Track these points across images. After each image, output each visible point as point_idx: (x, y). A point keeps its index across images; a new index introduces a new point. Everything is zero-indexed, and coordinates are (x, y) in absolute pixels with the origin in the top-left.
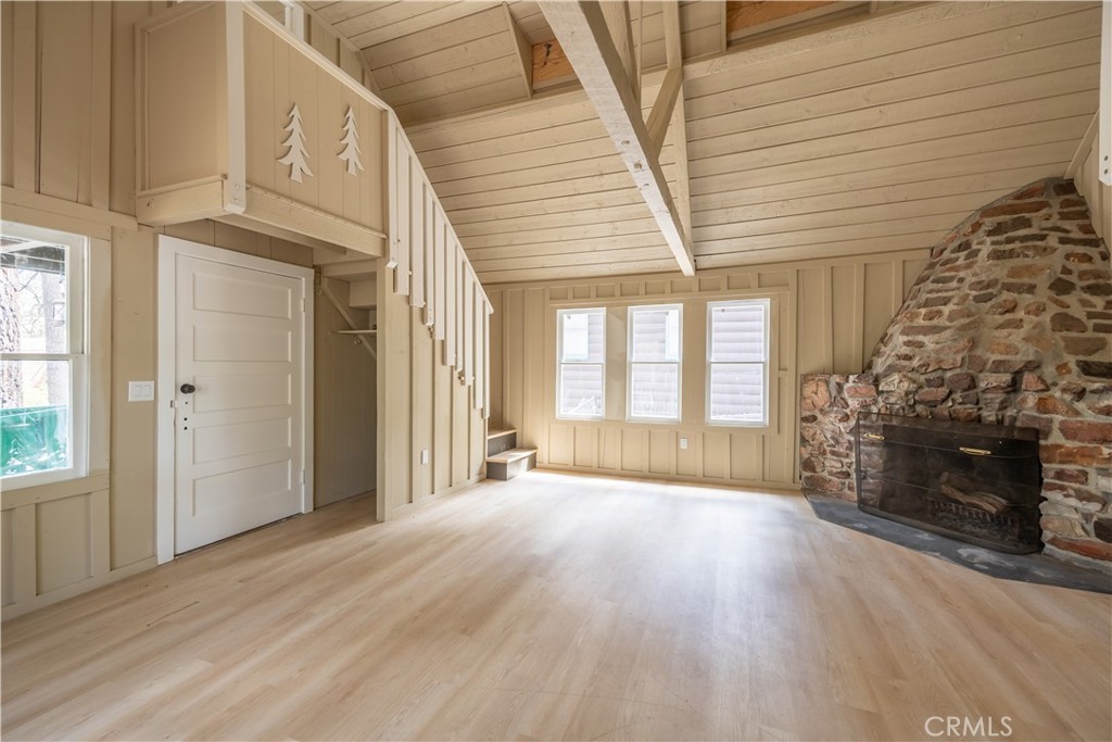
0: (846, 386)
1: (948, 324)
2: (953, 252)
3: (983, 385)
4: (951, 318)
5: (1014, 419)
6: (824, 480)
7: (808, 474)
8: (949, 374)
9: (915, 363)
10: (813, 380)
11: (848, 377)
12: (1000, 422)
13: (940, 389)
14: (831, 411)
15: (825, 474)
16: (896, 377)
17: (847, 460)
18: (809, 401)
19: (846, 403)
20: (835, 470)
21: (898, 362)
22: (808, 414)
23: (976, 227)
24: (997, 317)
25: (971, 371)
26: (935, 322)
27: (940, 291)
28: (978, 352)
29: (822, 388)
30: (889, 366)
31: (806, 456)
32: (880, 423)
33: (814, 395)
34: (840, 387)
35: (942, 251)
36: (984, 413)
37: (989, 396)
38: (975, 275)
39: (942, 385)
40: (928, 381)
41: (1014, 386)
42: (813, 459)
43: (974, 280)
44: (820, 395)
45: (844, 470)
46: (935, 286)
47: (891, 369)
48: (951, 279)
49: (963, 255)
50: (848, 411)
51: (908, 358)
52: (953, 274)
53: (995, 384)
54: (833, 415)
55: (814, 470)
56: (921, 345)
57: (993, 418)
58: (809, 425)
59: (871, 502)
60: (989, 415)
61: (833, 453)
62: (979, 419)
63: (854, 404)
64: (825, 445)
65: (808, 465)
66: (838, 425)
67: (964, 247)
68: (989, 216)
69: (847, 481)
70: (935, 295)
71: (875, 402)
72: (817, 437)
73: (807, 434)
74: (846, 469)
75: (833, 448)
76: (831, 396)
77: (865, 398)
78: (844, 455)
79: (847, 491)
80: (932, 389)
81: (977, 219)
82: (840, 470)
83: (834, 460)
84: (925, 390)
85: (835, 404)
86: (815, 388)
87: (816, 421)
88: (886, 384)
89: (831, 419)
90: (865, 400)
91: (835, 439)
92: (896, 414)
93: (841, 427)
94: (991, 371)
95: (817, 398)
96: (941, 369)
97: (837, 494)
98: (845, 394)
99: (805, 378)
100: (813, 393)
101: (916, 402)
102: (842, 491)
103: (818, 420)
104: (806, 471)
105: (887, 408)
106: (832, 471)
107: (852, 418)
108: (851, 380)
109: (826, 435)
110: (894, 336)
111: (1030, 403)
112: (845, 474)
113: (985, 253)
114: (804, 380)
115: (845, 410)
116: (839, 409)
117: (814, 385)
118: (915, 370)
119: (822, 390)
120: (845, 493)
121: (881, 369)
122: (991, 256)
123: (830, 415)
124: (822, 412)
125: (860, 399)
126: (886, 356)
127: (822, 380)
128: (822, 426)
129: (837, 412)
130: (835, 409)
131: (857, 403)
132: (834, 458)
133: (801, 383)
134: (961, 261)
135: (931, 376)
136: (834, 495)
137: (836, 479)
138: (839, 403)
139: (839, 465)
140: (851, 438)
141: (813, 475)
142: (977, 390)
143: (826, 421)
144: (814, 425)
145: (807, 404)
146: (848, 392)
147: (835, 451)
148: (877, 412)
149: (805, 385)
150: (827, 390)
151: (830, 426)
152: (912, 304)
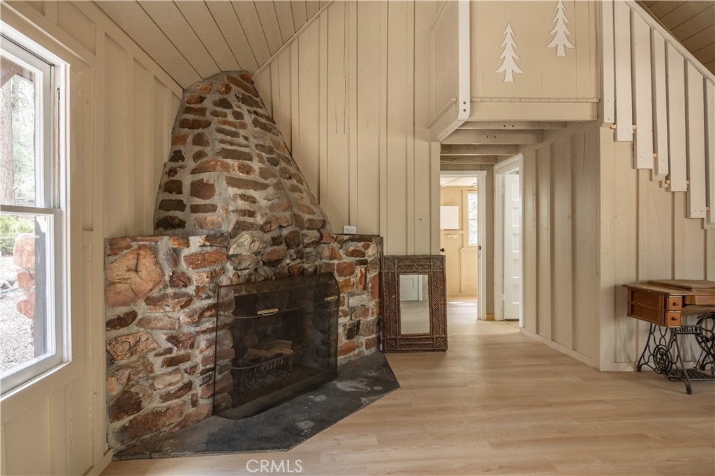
0: (185, 252)
1: (263, 181)
2: (216, 104)
3: (306, 241)
4: (263, 173)
5: (320, 266)
6: (157, 414)
7: (126, 420)
8: (285, 232)
9: (259, 220)
10: (129, 247)
11: (188, 240)
12: (315, 271)
13: (279, 247)
14: (165, 297)
15: (157, 404)
16: (245, 238)
17: (187, 365)
18: (121, 287)
19: (189, 280)
20: (173, 389)
21: (243, 219)
22: (121, 311)
23: (228, 89)
24: (286, 180)
25: (298, 229)
26: (251, 177)
27: (231, 144)
28: (296, 211)
29: (147, 262)
30: (238, 223)
31: (117, 389)
32: (232, 295)
33: (133, 274)
34: (175, 256)
35: (201, 99)
36: (306, 266)
37: (308, 250)
38: (254, 137)
39: (281, 243)
40: (274, 239)
41: (317, 243)
42: (133, 390)
43: (256, 142)
44: (143, 273)
45: (186, 380)
46: (221, 136)
47: (240, 227)
48: (235, 135)
49: (228, 111)
50: (191, 290)
51: (252, 214)
52: (233, 129)
53: (313, 240)
54: (170, 301)
55: (137, 406)
56: (253, 200)
57: (311, 270)
58: (124, 331)
59: (224, 405)
60: (308, 267)
61: (171, 362)
62: (302, 272)
63: (199, 277)
64: (151, 357)
65: (122, 405)
66: (175, 315)
67: (225, 103)
68: (236, 85)
69: (187, 398)
70: (229, 147)
71: (223, 270)
72: (142, 346)
73: (121, 348)
74: (187, 378)
75: (169, 356)
76: (162, 272)
77: (214, 267)
78: (185, 358)
79: (190, 410)
80: (275, 247)
81: (226, 81)
82: (180, 385)
83: (170, 374)
84: (269, 249)
85: (172, 283)
86: (132, 263)
87: (136, 321)
88: (238, 246)
89: (167, 309)
90: (215, 271)
91: (173, 339)
92: (248, 282)
93: (183, 316)
94: (308, 229)
95: (138, 278)
96: (281, 227)
97: (180, 423)
98: (183, 265)
99: (113, 246)
100: (129, 270)
101: (264, 264)
102: (184, 414)
103: (139, 317)
104: (118, 419)
105: (239, 276)
106: (169, 392)
107: (195, 298)
108: (196, 242)
109: (155, 337)
110: (216, 186)
111: (327, 253)
112: (188, 386)
113: (248, 119)
114: (111, 250)
115: (184, 290)
116: (177, 290)
117: (131, 257)
118: (262, 228)
119: (148, 264)
120: (189, 416)
121: (227, 228)
122: (255, 123)
123: (165, 303)
124: (152, 302)
125: (207, 269)
126: (220, 211)
127: (145, 246)
128: (153, 324)
129: (176, 296)
130: (170, 291)
131: (205, 275)
132: (170, 369)
133: (107, 255)
134: (230, 118)
135: (275, 234)
136: (175, 427)
137: (177, 401)
138: (179, 280)
139: (178, 377)
140: (193, 329)
141: (135, 418)
142: (301, 246)
143: (158, 314)
144: (133, 328)
145: (119, 293)
146: (191, 261)
147: (173, 358)
148: (229, 283)
149: (112, 258)
150: (157, 263)
151: (166, 322)
152: (208, 150)
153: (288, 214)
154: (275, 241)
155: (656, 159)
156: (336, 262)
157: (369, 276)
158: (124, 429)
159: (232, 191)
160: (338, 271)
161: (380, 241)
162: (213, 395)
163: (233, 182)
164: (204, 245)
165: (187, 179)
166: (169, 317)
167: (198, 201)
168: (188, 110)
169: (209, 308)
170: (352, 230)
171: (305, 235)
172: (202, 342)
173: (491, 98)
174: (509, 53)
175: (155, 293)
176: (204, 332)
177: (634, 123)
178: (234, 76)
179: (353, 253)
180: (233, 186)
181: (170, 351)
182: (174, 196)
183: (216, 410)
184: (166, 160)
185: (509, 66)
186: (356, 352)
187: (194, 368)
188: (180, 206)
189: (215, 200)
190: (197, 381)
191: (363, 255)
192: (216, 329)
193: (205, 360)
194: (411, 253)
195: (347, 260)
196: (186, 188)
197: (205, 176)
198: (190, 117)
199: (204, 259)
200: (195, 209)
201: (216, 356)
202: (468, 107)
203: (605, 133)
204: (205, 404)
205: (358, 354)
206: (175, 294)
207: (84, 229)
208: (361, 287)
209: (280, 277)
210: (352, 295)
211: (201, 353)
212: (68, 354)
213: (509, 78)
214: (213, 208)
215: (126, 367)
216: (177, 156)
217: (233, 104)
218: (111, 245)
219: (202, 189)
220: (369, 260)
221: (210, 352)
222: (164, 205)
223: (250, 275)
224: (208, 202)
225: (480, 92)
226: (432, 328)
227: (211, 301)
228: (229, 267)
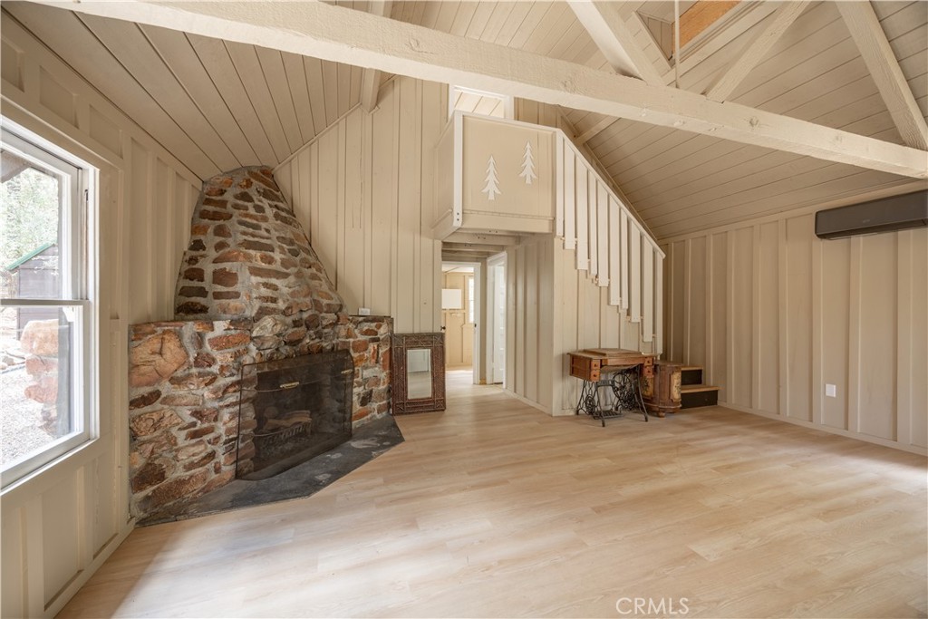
0: (210, 335)
1: (285, 270)
2: (236, 197)
3: (325, 323)
4: (284, 263)
5: (337, 344)
6: (181, 483)
7: (149, 491)
8: (305, 316)
9: (281, 305)
10: (154, 332)
11: (212, 325)
12: (333, 348)
13: (300, 329)
14: (189, 376)
15: (180, 473)
16: (268, 321)
17: (211, 436)
18: (145, 369)
19: (214, 360)
20: (196, 459)
21: (265, 304)
22: (145, 391)
23: (249, 184)
24: (306, 269)
25: (317, 312)
26: (273, 267)
27: (253, 236)
28: (316, 297)
29: (171, 345)
30: (261, 308)
31: (140, 462)
32: (255, 372)
33: (157, 357)
34: (199, 339)
35: (222, 192)
36: (324, 344)
37: (326, 331)
38: (276, 230)
39: (302, 325)
40: (294, 322)
41: (334, 325)
42: (157, 462)
43: (277, 234)
44: (168, 355)
45: (209, 450)
46: (243, 228)
47: (262, 312)
48: (257, 227)
49: (249, 205)
50: (215, 369)
51: (274, 300)
52: (255, 222)
53: (331, 322)
54: (195, 380)
55: (161, 476)
56: (275, 288)
57: (328, 348)
58: (148, 409)
59: (246, 469)
60: (326, 345)
61: (194, 435)
62: (321, 350)
63: (223, 357)
64: (174, 431)
65: (146, 476)
66: (199, 392)
67: (245, 197)
68: (257, 180)
69: (211, 465)
70: (251, 239)
71: (247, 351)
72: (166, 422)
73: (144, 425)
74: (210, 448)
75: (193, 429)
76: (187, 354)
77: (237, 348)
78: (210, 430)
79: (213, 476)
80: (296, 329)
81: (247, 176)
82: (203, 454)
83: (193, 445)
84: (290, 331)
85: (197, 363)
86: (157, 347)
87: (160, 399)
88: (261, 329)
89: (192, 387)
90: (239, 351)
91: (198, 414)
92: (270, 360)
93: (207, 393)
94: (327, 312)
95: (162, 361)
96: (301, 311)
97: (203, 489)
98: (208, 347)
99: (137, 332)
100: (153, 353)
101: (286, 343)
102: (208, 481)
103: (163, 396)
104: (141, 490)
105: (261, 355)
106: (192, 462)
107: (219, 377)
108: (220, 327)
109: (180, 413)
110: (239, 274)
111: (343, 332)
112: (212, 455)
113: (269, 212)
114: (135, 335)
115: (208, 369)
116: (201, 370)
117: (155, 341)
118: (284, 313)
119: (172, 347)
120: (212, 481)
121: (251, 312)
122: (277, 216)
123: (189, 382)
124: (175, 381)
125: (231, 350)
126: (243, 298)
127: (170, 331)
128: (177, 401)
129: (200, 375)
130: (194, 370)
131: (229, 356)
132: (194, 441)
133: (130, 340)
134: (252, 211)
135: (296, 317)
136: (198, 493)
137: (200, 469)
138: (204, 360)
139: (201, 448)
140: (216, 404)
141: (158, 488)
142: (320, 327)
143: (182, 391)
144: (157, 405)
145: (143, 375)
146: (217, 343)
147: (196, 431)
148: (252, 361)
149: (136, 343)
150: (182, 346)
151: (190, 398)
152: (230, 241)
153: (308, 300)
154: (296, 324)
155: (589, 263)
156: (351, 340)
157: (381, 351)
158: (147, 498)
159: (255, 279)
160: (353, 348)
161: (391, 321)
162: (236, 462)
163: (256, 271)
164: (229, 329)
165: (209, 268)
166: (193, 394)
167: (220, 288)
168: (208, 202)
169: (233, 384)
170: (366, 311)
171: (323, 318)
172: (226, 415)
173: (478, 211)
174: (491, 178)
175: (179, 373)
176: (228, 406)
177: (576, 237)
178: (255, 171)
179: (366, 333)
180: (256, 275)
181: (194, 424)
182: (195, 283)
183: (238, 475)
184: (186, 249)
185: (491, 188)
186: (369, 416)
187: (217, 439)
188: (202, 292)
189: (238, 288)
190: (220, 449)
191: (376, 333)
192: (240, 403)
193: (228, 431)
194: (416, 331)
195: (361, 338)
196: (208, 275)
197: (227, 266)
198: (210, 208)
199: (229, 341)
200: (217, 296)
201: (239, 428)
202: (460, 217)
203: (557, 243)
204: (228, 470)
205: (371, 418)
206: (199, 373)
207: (112, 318)
208: (374, 360)
209: (301, 355)
210: (366, 368)
211: (225, 424)
212: (95, 430)
213: (491, 197)
214: (237, 295)
215: (150, 441)
216: (197, 245)
217: (255, 198)
218: (135, 331)
219: (223, 277)
220: (381, 338)
221: (233, 424)
222: (184, 292)
223: (272, 354)
224: (230, 289)
225: (469, 206)
226: (434, 393)
227: (234, 379)
228: (252, 347)
